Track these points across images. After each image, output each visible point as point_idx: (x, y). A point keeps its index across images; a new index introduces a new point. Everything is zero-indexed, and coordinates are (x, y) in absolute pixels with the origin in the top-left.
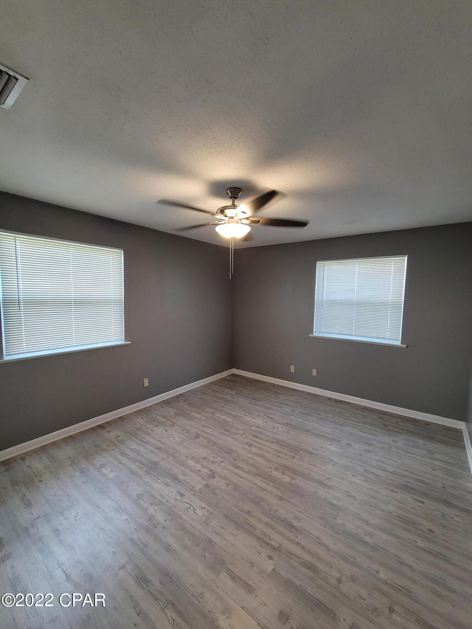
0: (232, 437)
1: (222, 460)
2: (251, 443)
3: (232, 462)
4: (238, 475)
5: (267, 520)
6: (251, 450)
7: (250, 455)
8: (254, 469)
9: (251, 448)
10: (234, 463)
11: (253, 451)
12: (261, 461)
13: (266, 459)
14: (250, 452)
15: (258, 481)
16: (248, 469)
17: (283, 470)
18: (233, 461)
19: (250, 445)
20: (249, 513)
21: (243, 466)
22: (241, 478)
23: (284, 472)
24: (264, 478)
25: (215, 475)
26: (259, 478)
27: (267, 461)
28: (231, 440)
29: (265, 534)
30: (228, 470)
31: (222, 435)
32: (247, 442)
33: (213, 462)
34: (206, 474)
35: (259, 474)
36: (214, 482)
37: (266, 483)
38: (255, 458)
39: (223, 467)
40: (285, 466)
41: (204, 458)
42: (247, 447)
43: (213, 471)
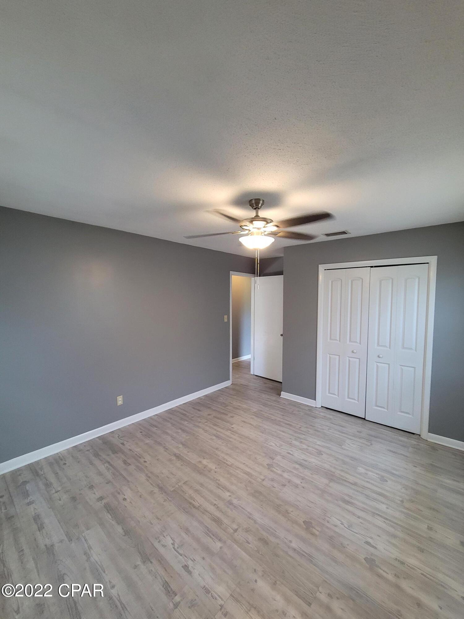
0: (255, 522)
1: (263, 482)
2: (228, 507)
3: (253, 479)
4: (247, 466)
5: (231, 439)
6: (230, 496)
7: (233, 488)
8: (232, 471)
9: (229, 498)
10: (251, 478)
11: (228, 494)
12: (223, 481)
13: (217, 482)
14: (232, 493)
15: (230, 461)
16: (237, 471)
17: (204, 469)
18: (253, 481)
19: (230, 503)
20: (241, 442)
21: (242, 474)
22: (244, 463)
23: (204, 468)
24: (225, 463)
25: (267, 467)
26: (229, 463)
27: (217, 480)
28: (257, 516)
29: (233, 434)
30: (256, 471)
31: (271, 528)
32: (234, 511)
33: (272, 480)
34: (276, 468)
35: (228, 466)
36: (267, 461)
37: (224, 459)
38: (227, 484)
39: (261, 475)
40: (201, 473)
41: (284, 485)
42: (235, 501)
43: (271, 471)
